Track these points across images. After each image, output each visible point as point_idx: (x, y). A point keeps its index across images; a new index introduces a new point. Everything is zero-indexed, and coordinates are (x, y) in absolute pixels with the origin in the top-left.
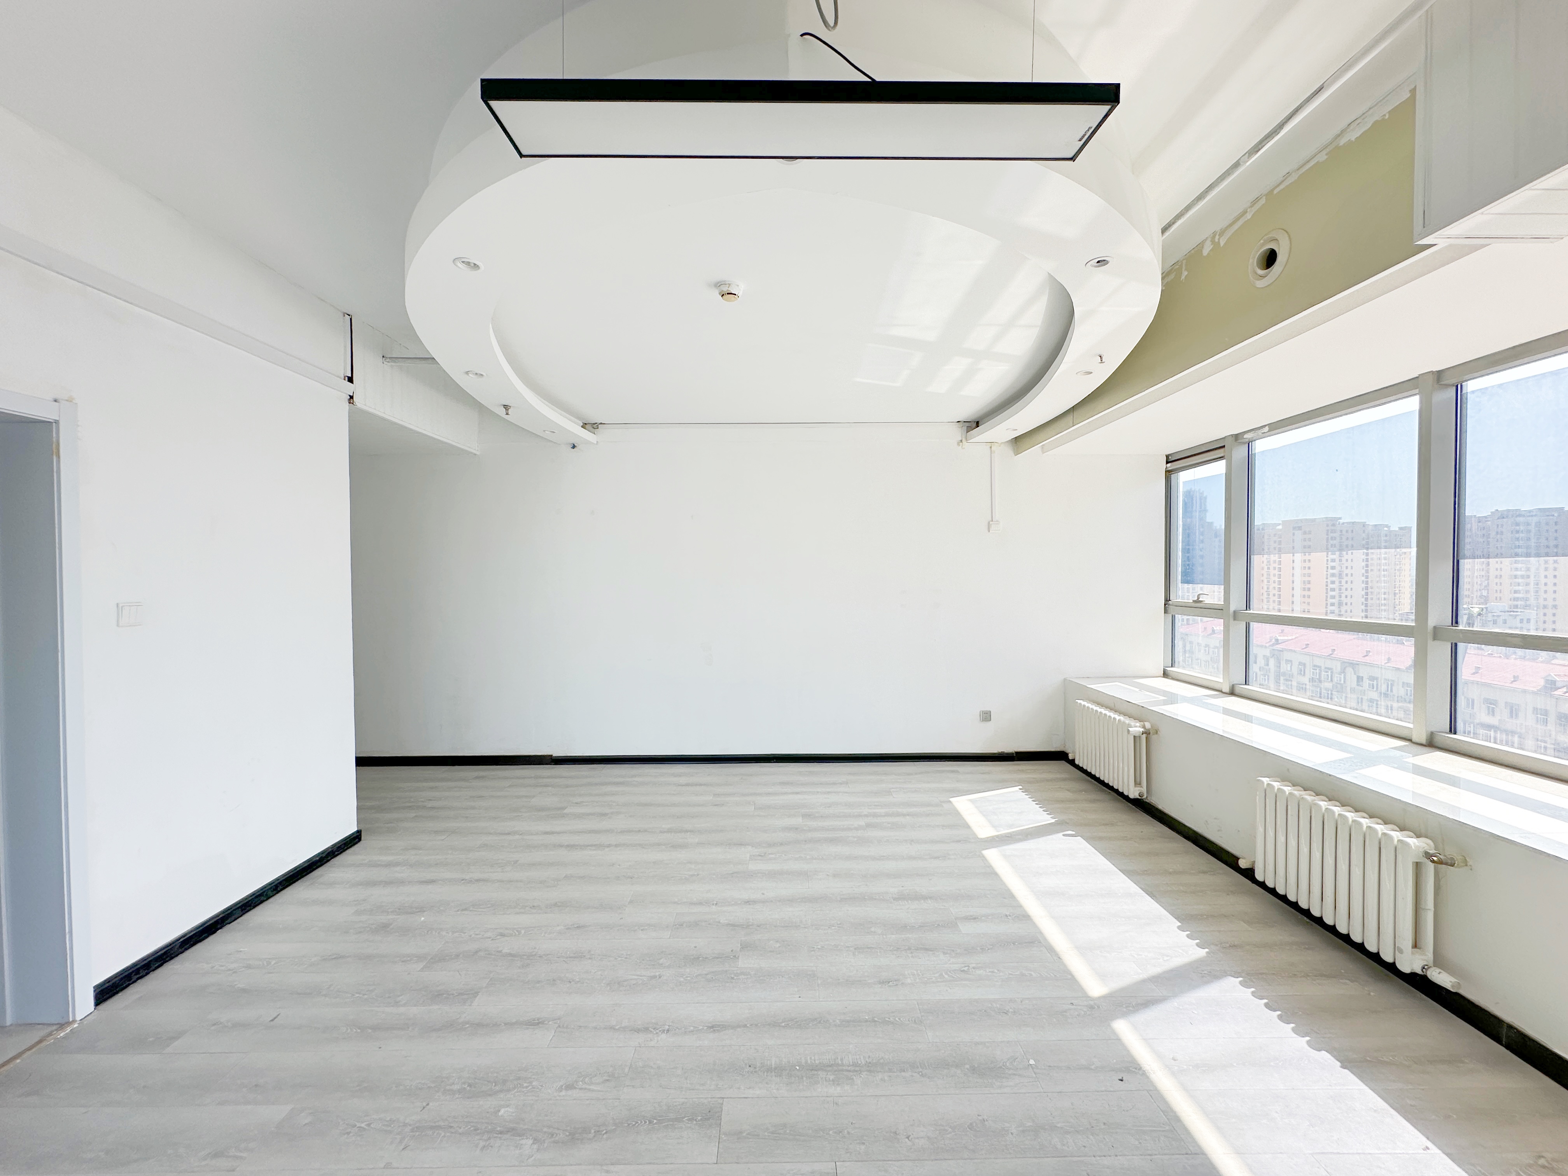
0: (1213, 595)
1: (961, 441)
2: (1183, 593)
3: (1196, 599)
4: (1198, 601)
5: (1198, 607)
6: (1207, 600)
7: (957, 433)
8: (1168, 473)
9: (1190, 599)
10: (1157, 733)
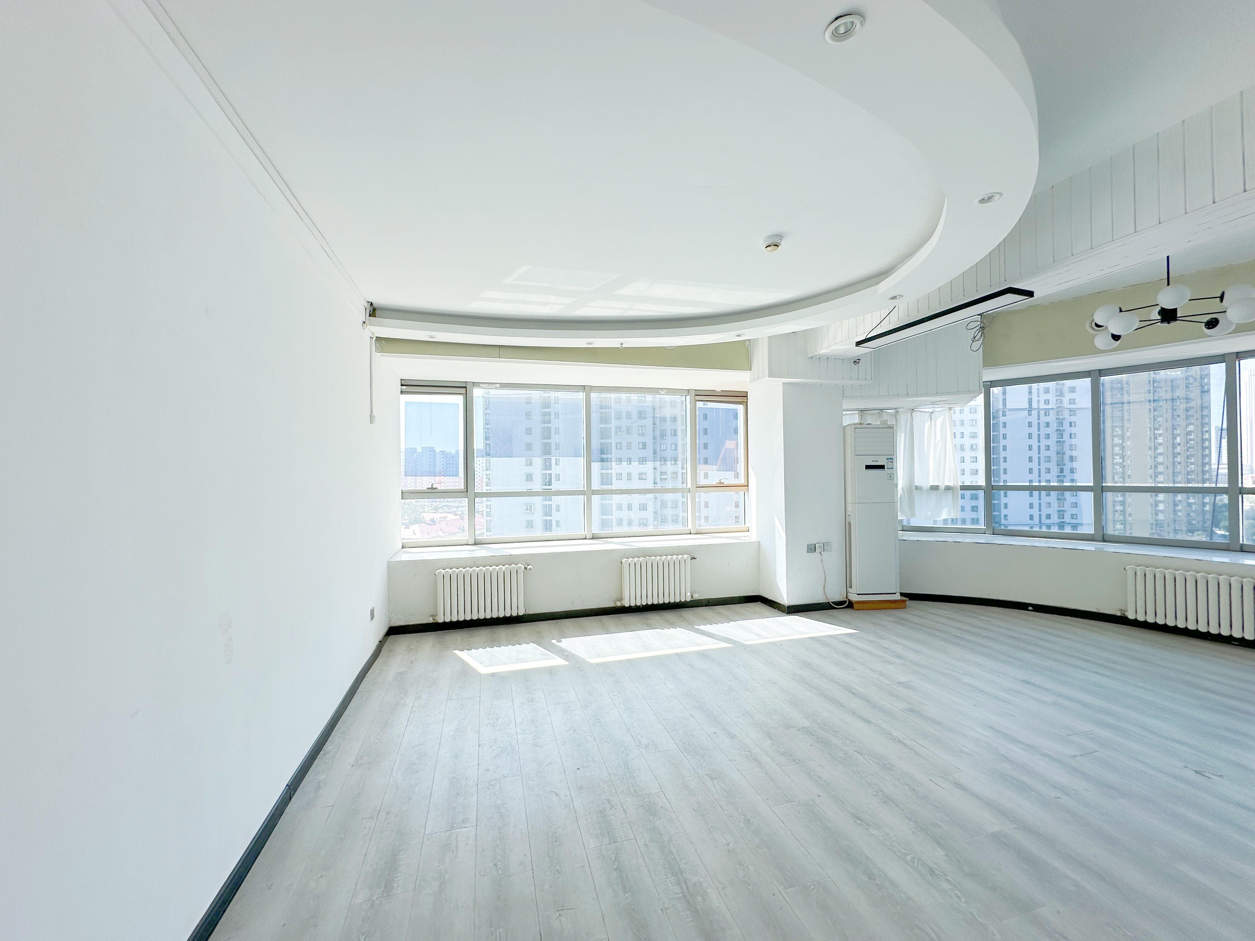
1: (364, 323)
4: (432, 488)
5: (435, 492)
6: (441, 487)
7: (364, 313)
8: (401, 393)
9: (423, 487)
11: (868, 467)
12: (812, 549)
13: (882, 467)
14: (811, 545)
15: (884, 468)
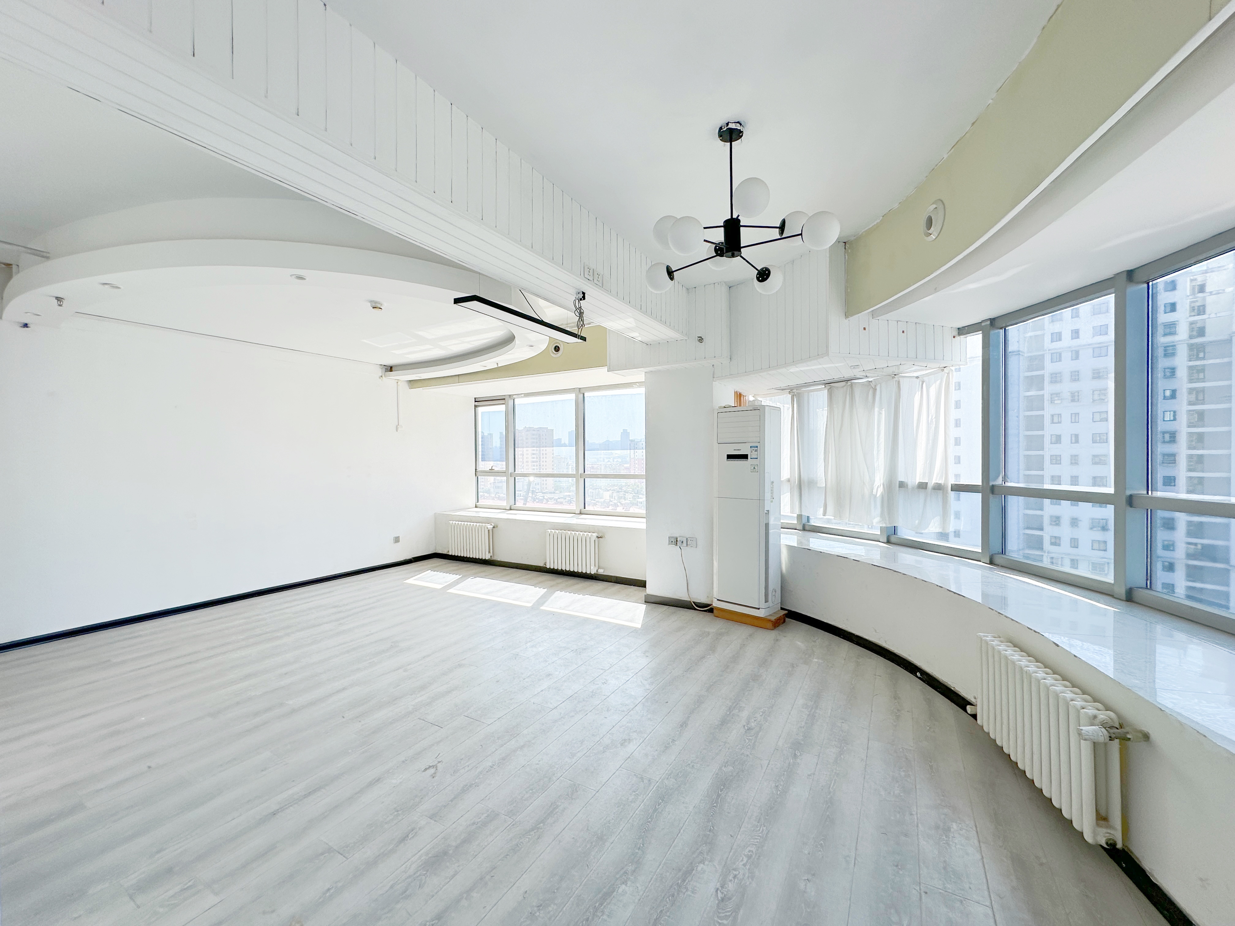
0: (500, 466)
1: (382, 376)
2: (484, 466)
3: (491, 468)
4: (491, 469)
5: (491, 472)
6: (496, 469)
7: (379, 372)
8: (476, 406)
9: (487, 469)
10: (497, 527)
11: (730, 457)
12: (675, 541)
13: (745, 457)
14: (673, 537)
15: (748, 459)
